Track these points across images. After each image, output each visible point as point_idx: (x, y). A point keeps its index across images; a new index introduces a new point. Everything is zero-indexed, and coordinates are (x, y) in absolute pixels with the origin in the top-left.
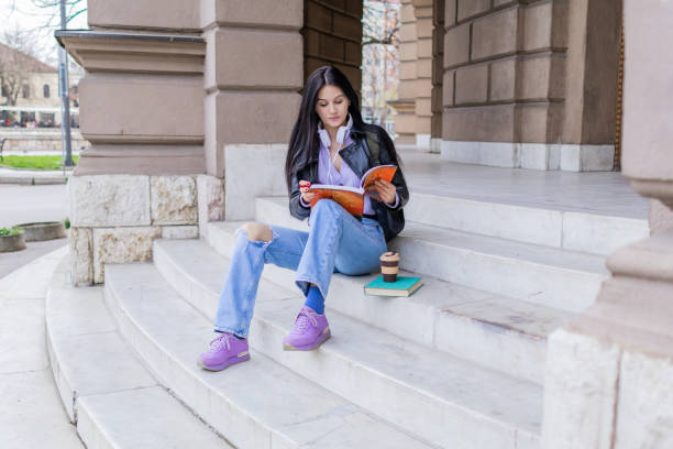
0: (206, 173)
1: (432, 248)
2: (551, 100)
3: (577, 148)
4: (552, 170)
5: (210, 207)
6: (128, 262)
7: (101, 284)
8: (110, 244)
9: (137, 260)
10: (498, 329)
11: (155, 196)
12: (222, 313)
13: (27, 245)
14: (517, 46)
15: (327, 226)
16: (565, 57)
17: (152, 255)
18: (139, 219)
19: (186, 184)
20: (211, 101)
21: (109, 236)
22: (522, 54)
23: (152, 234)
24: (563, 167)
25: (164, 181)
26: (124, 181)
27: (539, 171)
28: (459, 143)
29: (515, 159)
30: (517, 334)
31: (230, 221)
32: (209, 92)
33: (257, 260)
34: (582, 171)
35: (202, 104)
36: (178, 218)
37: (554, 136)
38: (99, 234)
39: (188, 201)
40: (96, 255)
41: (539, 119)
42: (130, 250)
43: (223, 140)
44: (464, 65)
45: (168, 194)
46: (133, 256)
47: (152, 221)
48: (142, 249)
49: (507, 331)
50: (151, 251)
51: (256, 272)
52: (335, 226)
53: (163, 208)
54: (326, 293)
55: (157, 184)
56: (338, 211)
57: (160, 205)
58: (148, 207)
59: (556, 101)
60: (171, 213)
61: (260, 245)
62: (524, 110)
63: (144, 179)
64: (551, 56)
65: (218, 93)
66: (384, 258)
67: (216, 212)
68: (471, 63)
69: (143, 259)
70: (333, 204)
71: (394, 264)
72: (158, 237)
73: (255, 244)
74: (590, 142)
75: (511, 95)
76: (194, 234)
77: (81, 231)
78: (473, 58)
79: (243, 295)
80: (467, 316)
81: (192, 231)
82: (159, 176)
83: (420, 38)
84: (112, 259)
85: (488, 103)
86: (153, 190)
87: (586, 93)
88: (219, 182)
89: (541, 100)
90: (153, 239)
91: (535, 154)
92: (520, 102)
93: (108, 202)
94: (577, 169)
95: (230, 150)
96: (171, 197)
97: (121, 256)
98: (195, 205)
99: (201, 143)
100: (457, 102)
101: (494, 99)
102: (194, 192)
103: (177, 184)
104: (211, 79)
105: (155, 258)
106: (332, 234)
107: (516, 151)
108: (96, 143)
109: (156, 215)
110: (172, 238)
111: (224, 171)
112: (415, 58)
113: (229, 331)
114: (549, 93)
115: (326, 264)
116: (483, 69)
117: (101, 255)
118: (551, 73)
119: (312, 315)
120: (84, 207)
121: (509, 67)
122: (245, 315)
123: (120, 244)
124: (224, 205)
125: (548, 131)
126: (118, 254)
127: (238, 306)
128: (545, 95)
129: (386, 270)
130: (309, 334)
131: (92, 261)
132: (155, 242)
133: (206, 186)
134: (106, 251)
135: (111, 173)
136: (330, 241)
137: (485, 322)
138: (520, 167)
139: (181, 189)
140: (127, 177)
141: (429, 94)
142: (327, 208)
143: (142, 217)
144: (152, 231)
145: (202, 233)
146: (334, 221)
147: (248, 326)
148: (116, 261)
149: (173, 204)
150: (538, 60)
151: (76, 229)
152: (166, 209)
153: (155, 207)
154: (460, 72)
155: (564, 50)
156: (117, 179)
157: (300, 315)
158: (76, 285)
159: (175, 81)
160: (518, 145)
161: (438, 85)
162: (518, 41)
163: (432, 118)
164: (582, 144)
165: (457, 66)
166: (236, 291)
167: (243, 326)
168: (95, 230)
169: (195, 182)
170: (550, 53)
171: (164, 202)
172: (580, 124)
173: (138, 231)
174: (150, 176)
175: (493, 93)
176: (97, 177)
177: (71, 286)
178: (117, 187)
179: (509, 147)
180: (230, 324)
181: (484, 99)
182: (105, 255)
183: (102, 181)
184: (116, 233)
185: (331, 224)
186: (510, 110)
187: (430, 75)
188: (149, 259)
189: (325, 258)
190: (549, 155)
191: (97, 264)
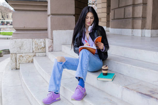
0: (48, 38)
1: (118, 63)
2: (143, 17)
3: (150, 30)
4: (143, 37)
5: (49, 48)
6: (26, 63)
7: (19, 69)
8: (21, 58)
9: (29, 62)
10: (147, 97)
11: (34, 45)
12: (51, 86)
13: (4, 55)
14: (133, 3)
15: (85, 58)
16: (147, 6)
17: (33, 61)
18: (29, 51)
19: (42, 41)
20: (49, 18)
21: (21, 56)
22: (134, 5)
23: (33, 55)
24: (145, 36)
25: (36, 40)
26: (25, 40)
27: (139, 37)
28: (116, 29)
29: (132, 33)
30: (155, 99)
31: (55, 51)
32: (49, 16)
33: (60, 68)
34: (151, 37)
35: (47, 19)
36: (40, 51)
37: (143, 27)
38: (18, 55)
39: (43, 46)
40: (17, 61)
41: (139, 22)
42: (27, 59)
43: (52, 29)
44: (117, 8)
45: (37, 44)
46: (28, 61)
47: (33, 51)
48: (30, 59)
49: (151, 98)
50: (33, 60)
51: (61, 72)
52: (88, 58)
53: (36, 48)
54: (85, 80)
55: (34, 41)
56: (88, 53)
57: (35, 47)
58: (32, 47)
59: (144, 18)
60: (38, 49)
61: (61, 63)
62: (135, 20)
63: (31, 40)
64: (143, 5)
65: (51, 15)
66: (103, 68)
67: (51, 49)
68: (119, 8)
69: (31, 62)
70: (87, 51)
71: (106, 70)
72: (35, 56)
73: (60, 63)
74: (154, 29)
75: (131, 16)
76: (45, 55)
77: (13, 54)
78: (120, 6)
79: (57, 79)
80: (134, 90)
81: (44, 54)
82: (35, 39)
83: (102, 3)
84: (22, 62)
85: (124, 18)
86: (33, 43)
87: (153, 15)
88: (51, 41)
89: (140, 17)
90: (33, 56)
91: (138, 32)
92: (134, 18)
93: (21, 46)
94: (150, 36)
95: (54, 32)
96: (38, 44)
97: (24, 61)
98: (45, 47)
99: (47, 30)
100: (115, 18)
101: (126, 17)
102: (45, 43)
103: (40, 41)
104: (49, 12)
105: (34, 62)
106: (87, 61)
107: (132, 31)
108: (17, 30)
109: (34, 50)
110: (39, 56)
111: (53, 38)
112: (101, 7)
113: (53, 91)
114: (142, 16)
115: (85, 70)
116: (123, 9)
117: (19, 61)
118: (143, 10)
119: (80, 88)
120: (14, 48)
121: (130, 9)
122: (58, 86)
123: (24, 58)
124: (53, 47)
125: (142, 26)
126: (23, 60)
127: (55, 83)
128: (141, 16)
129: (104, 72)
130: (80, 95)
131: (16, 63)
132: (34, 57)
133: (48, 42)
134: (20, 60)
135: (21, 38)
136: (86, 63)
137: (142, 94)
138: (133, 36)
139: (41, 42)
140: (26, 39)
141: (106, 16)
142: (85, 52)
143: (30, 50)
144: (33, 54)
145: (47, 55)
146: (87, 56)
147: (59, 89)
148: (23, 62)
149: (39, 47)
150: (139, 7)
151: (12, 54)
152: (37, 48)
153: (34, 48)
154: (116, 10)
155: (146, 4)
156: (23, 40)
157: (77, 88)
158: (12, 69)
159: (39, 13)
160: (133, 30)
161: (108, 14)
162: (133, 2)
163: (107, 22)
164: (151, 29)
165: (115, 9)
166: (54, 78)
167: (57, 89)
168: (17, 54)
169: (45, 40)
170: (142, 4)
171: (36, 46)
172: (151, 24)
173: (29, 54)
174: (32, 39)
175: (125, 16)
176: (17, 39)
177: (11, 70)
178: (23, 42)
179: (130, 30)
180: (53, 89)
181: (123, 17)
182: (20, 61)
183: (19, 40)
184: (23, 55)
185: (86, 57)
186: (131, 20)
187: (106, 11)
188: (32, 62)
189: (85, 68)
190: (142, 32)
191: (18, 63)
